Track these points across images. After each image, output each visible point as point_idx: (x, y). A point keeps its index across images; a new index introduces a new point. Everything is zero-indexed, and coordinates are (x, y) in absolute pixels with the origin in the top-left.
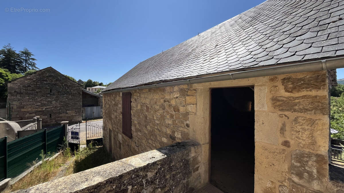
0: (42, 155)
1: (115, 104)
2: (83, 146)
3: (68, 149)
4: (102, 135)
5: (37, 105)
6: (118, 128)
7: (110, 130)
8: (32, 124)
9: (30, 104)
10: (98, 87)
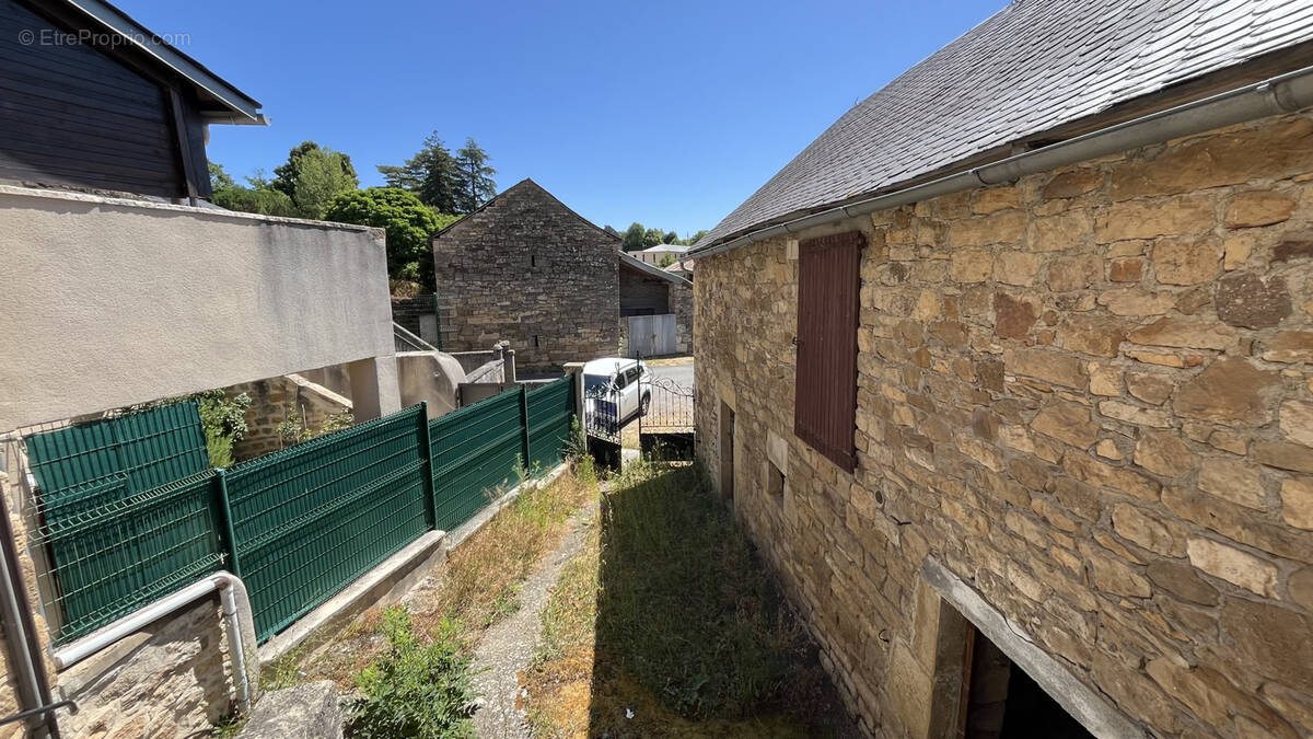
0: (518, 468)
1: (752, 303)
2: (630, 454)
3: (589, 460)
4: (691, 422)
5: (502, 307)
6: (765, 408)
7: (724, 405)
8: (492, 364)
9: (485, 304)
10: (661, 248)
